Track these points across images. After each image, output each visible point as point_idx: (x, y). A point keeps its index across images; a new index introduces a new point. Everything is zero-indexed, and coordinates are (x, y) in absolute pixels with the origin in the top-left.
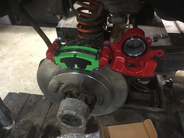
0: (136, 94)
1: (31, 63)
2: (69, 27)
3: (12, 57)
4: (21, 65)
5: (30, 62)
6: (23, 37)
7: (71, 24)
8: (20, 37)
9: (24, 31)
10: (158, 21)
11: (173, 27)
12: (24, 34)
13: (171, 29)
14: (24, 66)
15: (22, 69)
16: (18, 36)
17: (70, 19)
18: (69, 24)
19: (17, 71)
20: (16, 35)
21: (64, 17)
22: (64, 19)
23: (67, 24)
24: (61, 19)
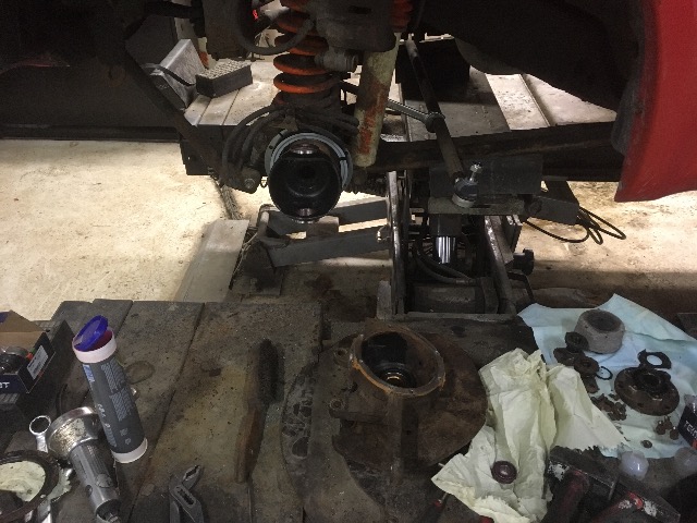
0: (435, 291)
1: (84, 257)
2: (220, 123)
3: (10, 244)
4: (47, 265)
5: (82, 255)
6: (45, 177)
7: (225, 114)
8: (33, 176)
9: (43, 158)
10: (480, 90)
11: (531, 115)
12: (46, 167)
13: (526, 119)
14: (60, 269)
15: (52, 278)
16: (22, 173)
17: (217, 100)
18: (219, 116)
19: (35, 288)
20: (18, 171)
21: (200, 96)
22: (200, 102)
23: (213, 116)
24: (190, 103)
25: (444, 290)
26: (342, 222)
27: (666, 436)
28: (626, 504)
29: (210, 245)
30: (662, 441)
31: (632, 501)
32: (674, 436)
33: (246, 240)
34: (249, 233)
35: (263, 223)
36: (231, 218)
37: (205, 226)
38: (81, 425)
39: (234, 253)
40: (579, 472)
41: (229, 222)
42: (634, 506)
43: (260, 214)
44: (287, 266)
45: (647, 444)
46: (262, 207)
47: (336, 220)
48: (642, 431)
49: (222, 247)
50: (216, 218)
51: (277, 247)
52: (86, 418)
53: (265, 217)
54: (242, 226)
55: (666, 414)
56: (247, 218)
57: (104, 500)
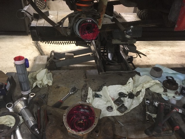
7: (43, 23)
17: (40, 20)
18: (42, 24)
21: (35, 19)
22: (35, 20)
23: (40, 24)
24: (32, 20)
25: (113, 66)
26: (75, 55)
27: (178, 95)
28: (175, 110)
29: (37, 63)
30: (177, 96)
31: (176, 110)
32: (179, 95)
33: (47, 61)
34: (48, 59)
35: (52, 55)
36: (42, 55)
37: (34, 58)
38: (23, 103)
39: (44, 65)
40: (162, 103)
41: (42, 56)
42: (177, 111)
43: (51, 54)
44: (60, 67)
45: (174, 97)
46: (51, 52)
47: (73, 54)
48: (172, 94)
49: (40, 63)
50: (37, 56)
51: (57, 62)
52: (24, 101)
53: (53, 54)
54: (46, 57)
55: (176, 90)
56: (46, 55)
57: (33, 124)
